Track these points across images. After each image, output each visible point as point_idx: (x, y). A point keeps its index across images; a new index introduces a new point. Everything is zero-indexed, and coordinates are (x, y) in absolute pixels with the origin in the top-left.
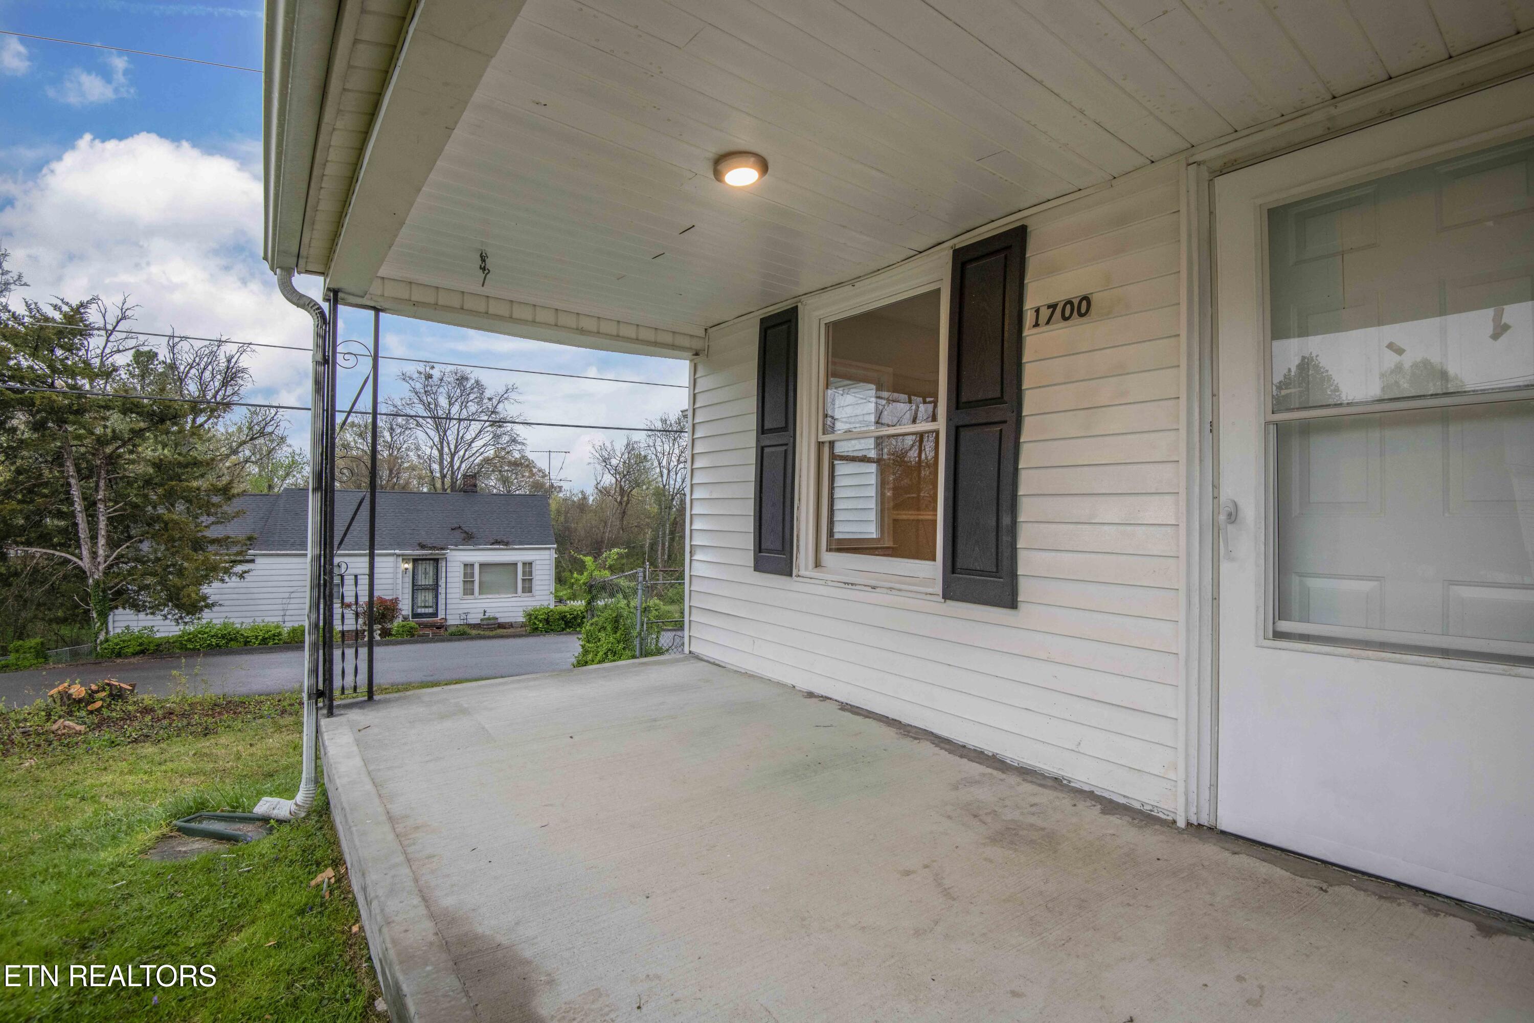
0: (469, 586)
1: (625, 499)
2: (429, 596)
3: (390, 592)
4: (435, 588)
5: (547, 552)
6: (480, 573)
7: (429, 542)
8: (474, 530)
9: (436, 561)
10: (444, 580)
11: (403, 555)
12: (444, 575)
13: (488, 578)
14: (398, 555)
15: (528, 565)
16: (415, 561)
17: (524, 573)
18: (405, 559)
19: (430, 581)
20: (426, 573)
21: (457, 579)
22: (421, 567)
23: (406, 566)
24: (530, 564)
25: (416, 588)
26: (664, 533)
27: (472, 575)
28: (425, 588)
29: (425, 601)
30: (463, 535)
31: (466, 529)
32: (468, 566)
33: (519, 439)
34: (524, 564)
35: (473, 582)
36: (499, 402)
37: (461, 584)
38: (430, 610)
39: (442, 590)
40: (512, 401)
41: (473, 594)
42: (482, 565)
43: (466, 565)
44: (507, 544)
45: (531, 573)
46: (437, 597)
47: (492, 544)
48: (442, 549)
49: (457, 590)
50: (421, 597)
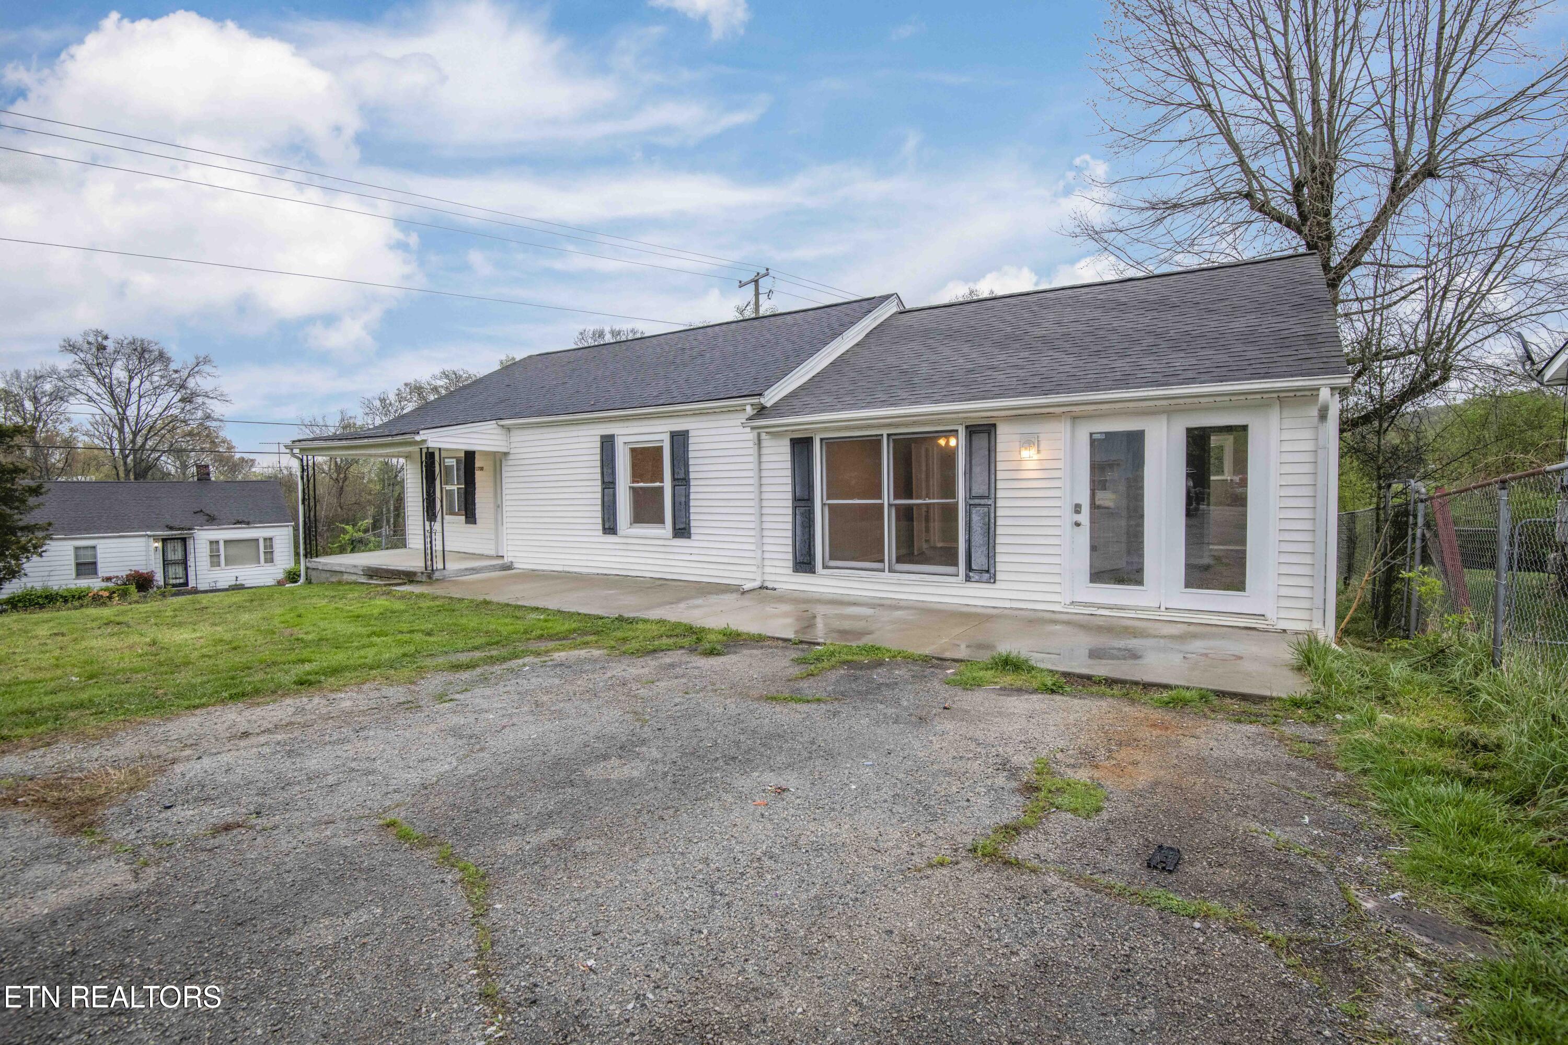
0: (215, 559)
1: (342, 476)
2: (180, 570)
3: (144, 567)
4: (184, 563)
5: (286, 529)
6: (225, 547)
7: (176, 524)
8: (216, 513)
9: (184, 540)
10: (193, 555)
11: (154, 536)
12: (192, 551)
13: (233, 550)
14: (149, 536)
15: (269, 541)
16: (164, 541)
17: (265, 547)
18: (156, 539)
19: (179, 556)
20: (174, 550)
21: (204, 554)
22: (170, 546)
23: (156, 545)
24: (271, 539)
25: (166, 563)
26: (388, 510)
27: (218, 551)
28: (175, 563)
29: (176, 574)
30: (206, 517)
31: (208, 512)
32: (214, 543)
33: (215, 415)
34: (265, 539)
35: (219, 556)
36: (189, 375)
37: (208, 558)
38: (181, 581)
39: (191, 563)
40: (204, 374)
41: (219, 566)
42: (226, 542)
43: (211, 542)
44: (248, 523)
45: (271, 547)
46: (186, 569)
47: (235, 524)
48: (189, 529)
49: (205, 563)
50: (171, 570)
